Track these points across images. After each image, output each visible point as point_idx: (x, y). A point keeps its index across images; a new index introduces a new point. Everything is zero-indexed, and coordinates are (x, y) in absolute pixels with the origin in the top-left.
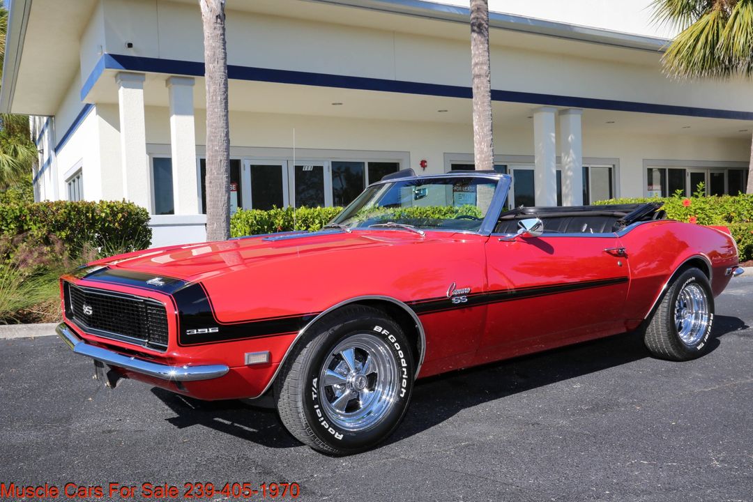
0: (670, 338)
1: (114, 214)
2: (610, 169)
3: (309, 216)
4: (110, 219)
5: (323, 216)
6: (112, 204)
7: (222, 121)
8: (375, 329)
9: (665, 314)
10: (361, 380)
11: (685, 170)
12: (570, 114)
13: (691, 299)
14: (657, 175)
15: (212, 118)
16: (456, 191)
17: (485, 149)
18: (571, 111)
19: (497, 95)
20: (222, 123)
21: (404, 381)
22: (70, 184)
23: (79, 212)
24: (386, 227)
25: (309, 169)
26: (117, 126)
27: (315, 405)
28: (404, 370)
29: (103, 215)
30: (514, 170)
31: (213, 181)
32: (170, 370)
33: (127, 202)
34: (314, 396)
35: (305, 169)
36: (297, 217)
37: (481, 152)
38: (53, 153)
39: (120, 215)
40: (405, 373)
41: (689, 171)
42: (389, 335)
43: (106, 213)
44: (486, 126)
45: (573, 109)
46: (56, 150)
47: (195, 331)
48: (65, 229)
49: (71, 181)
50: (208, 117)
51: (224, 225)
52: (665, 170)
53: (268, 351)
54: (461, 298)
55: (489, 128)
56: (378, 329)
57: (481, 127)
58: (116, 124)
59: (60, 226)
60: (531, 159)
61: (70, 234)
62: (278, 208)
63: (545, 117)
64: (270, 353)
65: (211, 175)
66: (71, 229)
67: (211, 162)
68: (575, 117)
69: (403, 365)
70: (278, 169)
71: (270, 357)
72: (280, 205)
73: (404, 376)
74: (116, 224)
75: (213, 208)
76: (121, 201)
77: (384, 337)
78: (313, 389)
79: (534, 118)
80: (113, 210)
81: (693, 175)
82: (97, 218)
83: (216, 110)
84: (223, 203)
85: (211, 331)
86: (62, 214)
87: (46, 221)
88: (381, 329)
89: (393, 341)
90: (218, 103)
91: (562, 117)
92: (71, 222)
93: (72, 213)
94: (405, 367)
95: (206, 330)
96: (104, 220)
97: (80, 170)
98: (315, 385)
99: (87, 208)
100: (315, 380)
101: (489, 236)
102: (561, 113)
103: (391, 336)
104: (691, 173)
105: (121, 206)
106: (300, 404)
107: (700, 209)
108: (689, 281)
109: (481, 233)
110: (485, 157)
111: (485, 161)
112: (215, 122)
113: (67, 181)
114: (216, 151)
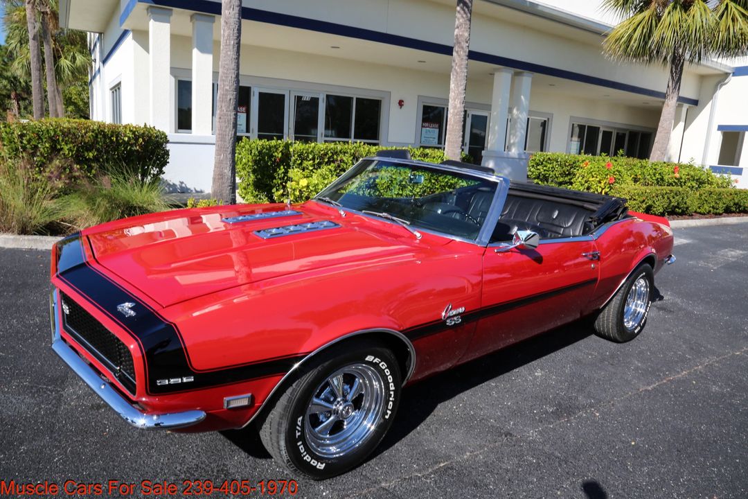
0: (617, 326)
1: (136, 139)
2: (545, 121)
3: (304, 152)
4: (133, 141)
5: (316, 151)
6: (134, 129)
7: (234, 64)
8: (367, 359)
9: (617, 306)
10: (348, 409)
11: (599, 128)
12: (523, 76)
13: (636, 289)
14: (577, 130)
15: (225, 61)
16: (424, 127)
17: (458, 105)
18: (525, 74)
19: (473, 55)
20: (233, 65)
21: (391, 403)
22: (113, 92)
23: (105, 136)
24: (380, 216)
25: (307, 99)
26: (147, 50)
27: (298, 442)
28: (392, 393)
29: (126, 139)
30: (472, 115)
31: (222, 117)
32: (139, 418)
33: (148, 127)
34: (298, 434)
35: (304, 99)
36: (294, 151)
37: (455, 107)
38: (101, 64)
39: (141, 140)
40: (392, 396)
41: (602, 129)
42: (380, 363)
43: (129, 138)
44: (461, 85)
45: (526, 73)
46: (104, 61)
47: (167, 381)
48: (92, 150)
49: (114, 90)
50: (221, 59)
51: (230, 156)
52: (585, 126)
53: (249, 395)
54: (455, 318)
55: (463, 87)
56: (370, 358)
57: (457, 86)
58: (146, 47)
59: (89, 147)
60: (488, 107)
61: (97, 155)
62: (278, 140)
63: (503, 77)
64: (252, 396)
65: (221, 111)
66: (98, 150)
67: (221, 99)
68: (527, 79)
69: (391, 389)
70: (281, 98)
71: (252, 399)
72: (280, 138)
73: (391, 399)
74: (138, 147)
75: (221, 141)
76: (142, 126)
77: (376, 365)
78: (298, 428)
79: (495, 76)
80: (137, 134)
81: (604, 132)
82: (121, 141)
83: (229, 53)
84: (230, 137)
85: (185, 380)
86: (90, 137)
87: (75, 142)
88: (373, 357)
89: (384, 368)
90: (231, 47)
91: (516, 77)
92: (98, 143)
93: (99, 136)
94: (392, 391)
95: (180, 380)
96: (128, 143)
97: (120, 83)
98: (299, 424)
99: (112, 132)
100: (300, 419)
101: (486, 247)
102: (516, 74)
103: (383, 363)
104: (604, 131)
105: (142, 132)
106: (283, 443)
107: (617, 171)
108: (641, 276)
109: (478, 243)
110: (458, 112)
111: (457, 115)
112: (227, 64)
113: (111, 89)
114: (227, 90)
